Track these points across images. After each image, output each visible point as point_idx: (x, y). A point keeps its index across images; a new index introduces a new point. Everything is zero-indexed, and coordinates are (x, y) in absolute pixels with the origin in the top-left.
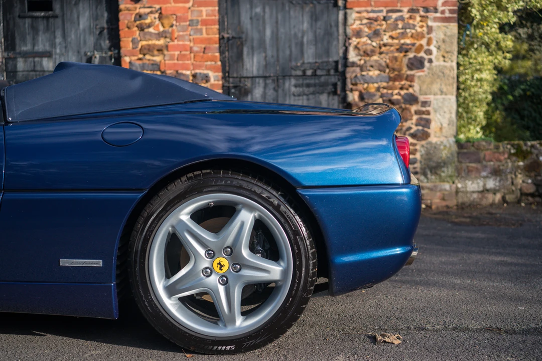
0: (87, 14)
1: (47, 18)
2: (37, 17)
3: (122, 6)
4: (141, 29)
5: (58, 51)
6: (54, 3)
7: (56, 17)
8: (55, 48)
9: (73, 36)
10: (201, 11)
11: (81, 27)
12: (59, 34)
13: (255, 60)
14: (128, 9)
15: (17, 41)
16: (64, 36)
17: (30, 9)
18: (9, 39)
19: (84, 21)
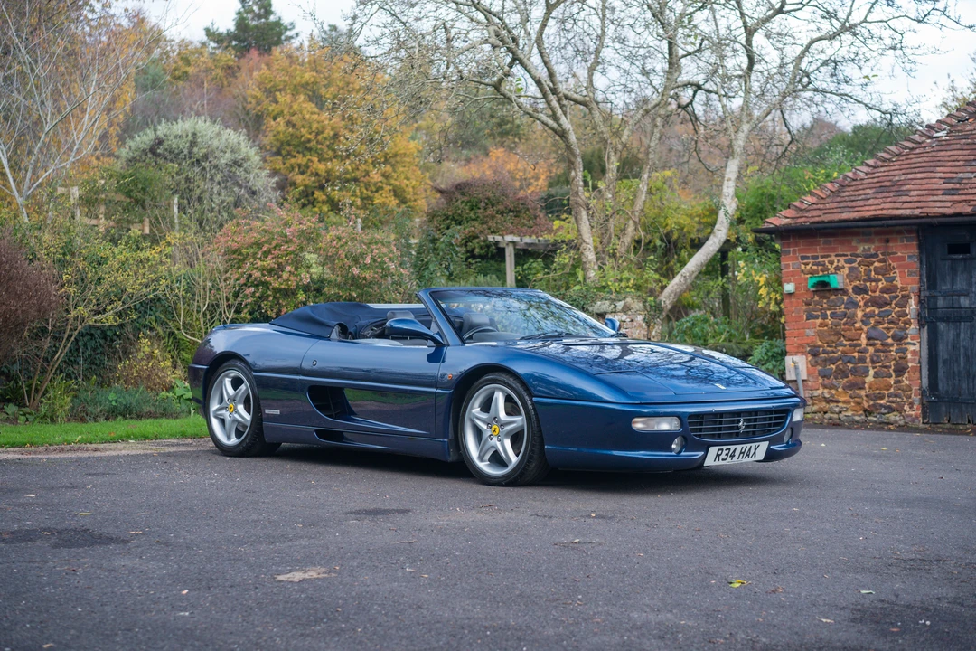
1: (965, 259)
2: (955, 259)
5: (973, 289)
6: (971, 246)
7: (972, 259)
8: (971, 287)
12: (975, 273)
15: (938, 282)
17: (950, 252)
18: (931, 280)
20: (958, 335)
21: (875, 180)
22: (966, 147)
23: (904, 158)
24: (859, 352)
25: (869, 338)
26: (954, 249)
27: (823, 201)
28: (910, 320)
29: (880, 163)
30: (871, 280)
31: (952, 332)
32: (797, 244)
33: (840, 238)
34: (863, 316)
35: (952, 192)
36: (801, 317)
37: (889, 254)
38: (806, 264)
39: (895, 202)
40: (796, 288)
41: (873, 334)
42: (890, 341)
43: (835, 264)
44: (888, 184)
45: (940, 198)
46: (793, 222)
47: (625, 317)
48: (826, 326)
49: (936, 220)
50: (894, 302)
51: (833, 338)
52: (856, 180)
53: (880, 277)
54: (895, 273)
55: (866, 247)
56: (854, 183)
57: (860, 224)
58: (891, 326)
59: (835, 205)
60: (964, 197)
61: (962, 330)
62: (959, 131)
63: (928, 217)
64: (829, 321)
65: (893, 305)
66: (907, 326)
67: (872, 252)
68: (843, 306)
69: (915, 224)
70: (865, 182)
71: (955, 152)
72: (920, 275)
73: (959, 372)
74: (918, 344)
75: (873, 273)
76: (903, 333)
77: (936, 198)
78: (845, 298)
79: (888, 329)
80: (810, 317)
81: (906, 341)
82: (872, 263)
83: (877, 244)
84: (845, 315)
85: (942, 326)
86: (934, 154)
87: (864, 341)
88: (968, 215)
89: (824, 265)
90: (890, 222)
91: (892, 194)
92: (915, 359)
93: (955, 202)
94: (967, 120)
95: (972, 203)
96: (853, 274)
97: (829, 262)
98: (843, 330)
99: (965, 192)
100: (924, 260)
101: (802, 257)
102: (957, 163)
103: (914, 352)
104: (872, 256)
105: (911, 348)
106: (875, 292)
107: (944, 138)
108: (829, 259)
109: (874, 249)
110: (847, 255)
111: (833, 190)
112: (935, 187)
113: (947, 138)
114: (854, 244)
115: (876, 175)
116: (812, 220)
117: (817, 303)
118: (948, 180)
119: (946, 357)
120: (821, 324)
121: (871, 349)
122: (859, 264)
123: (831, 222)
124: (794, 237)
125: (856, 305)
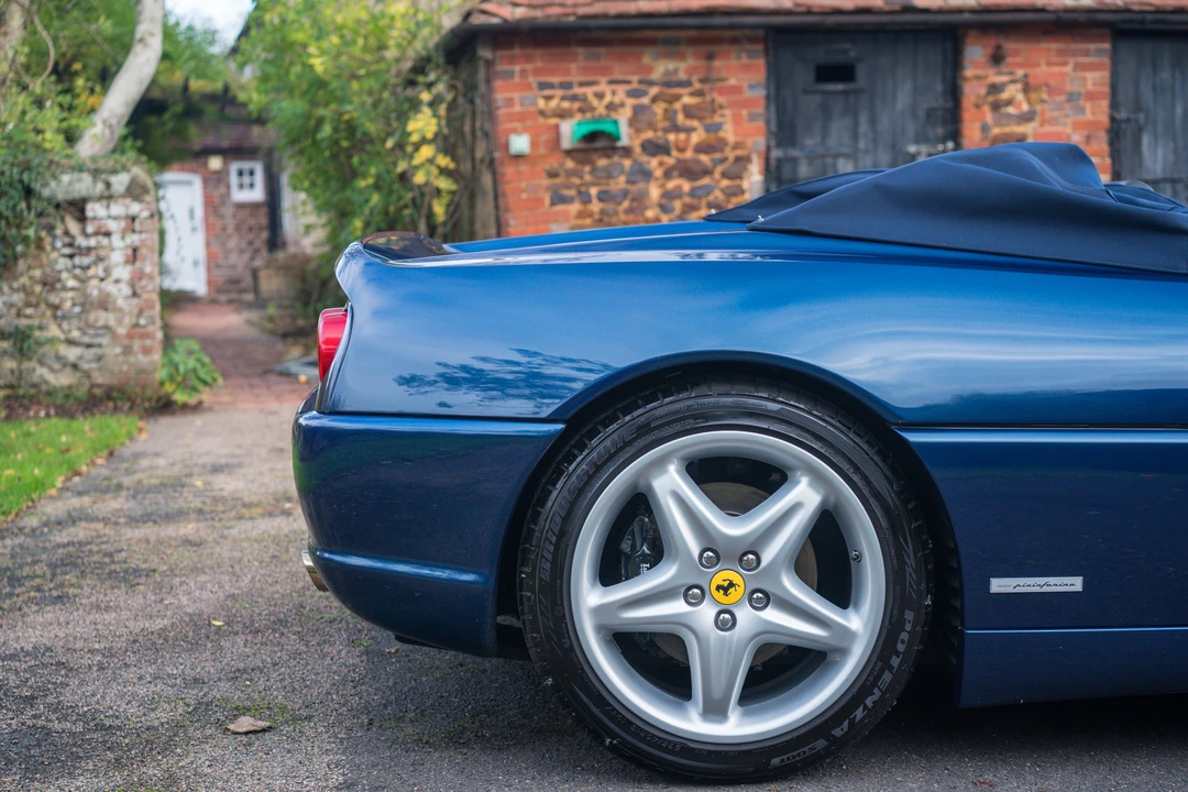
0: (908, 85)
1: (845, 93)
2: (831, 92)
3: (969, 72)
4: (996, 107)
5: (862, 145)
6: (857, 68)
7: (858, 92)
8: (857, 141)
9: (885, 121)
10: (1085, 79)
11: (898, 106)
12: (863, 117)
13: (1160, 152)
14: (978, 78)
15: (800, 131)
16: (873, 122)
17: (818, 80)
18: (784, 131)
19: (903, 99)
26: (827, 73)
30: (677, 129)
32: (529, 59)
33: (618, 49)
34: (662, 195)
36: (539, 201)
37: (713, 81)
38: (548, 98)
40: (534, 144)
43: (608, 98)
47: (135, 208)
48: (590, 216)
50: (719, 169)
53: (695, 123)
54: (723, 115)
55: (670, 67)
63: (809, 12)
64: (595, 207)
65: (717, 175)
67: (682, 76)
68: (623, 178)
72: (767, 121)
75: (680, 116)
78: (627, 163)
80: (558, 199)
82: (677, 98)
83: (691, 62)
84: (625, 194)
89: (585, 100)
96: (641, 118)
97: (595, 94)
100: (774, 93)
101: (539, 84)
104: (680, 84)
106: (683, 151)
108: (596, 88)
109: (684, 71)
110: (628, 82)
114: (646, 60)
117: (571, 173)
120: (579, 212)
122: (654, 100)
123: (620, 16)
124: (523, 44)
125: (647, 175)
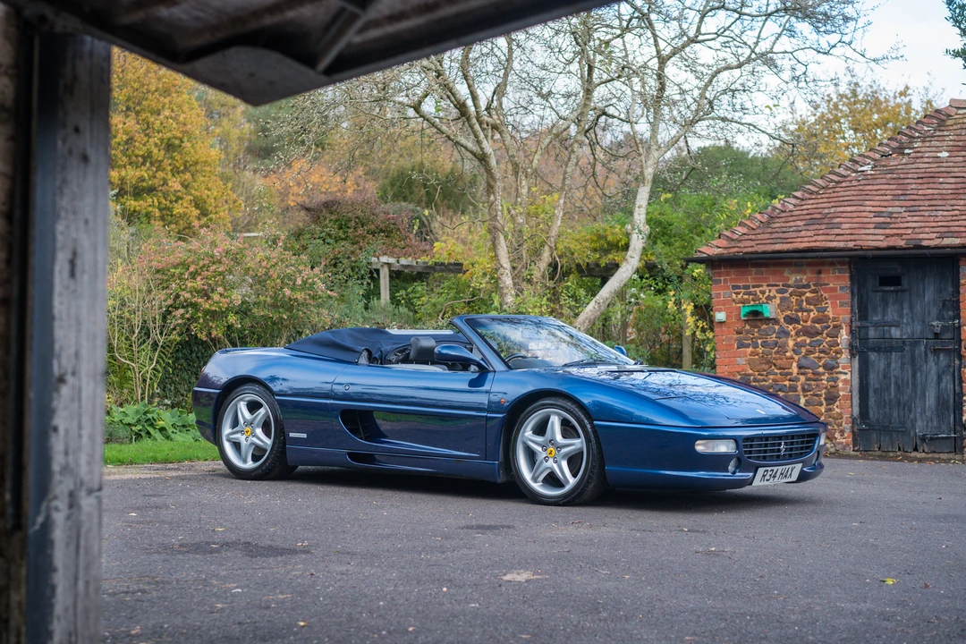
0: (932, 288)
1: (896, 292)
2: (888, 291)
3: (962, 281)
5: (905, 321)
6: (902, 279)
7: (904, 291)
8: (902, 318)
9: (919, 308)
11: (926, 299)
12: (906, 305)
15: (870, 312)
16: (911, 308)
17: (881, 284)
18: (862, 311)
19: (929, 295)
20: (889, 365)
21: (805, 212)
22: (892, 182)
23: (831, 191)
24: (790, 380)
25: (800, 367)
26: (885, 281)
27: (753, 232)
28: (841, 349)
29: (807, 196)
30: (802, 310)
31: (883, 361)
32: (728, 274)
33: (772, 269)
34: (795, 345)
35: (883, 226)
36: (732, 345)
37: (821, 285)
38: (737, 294)
39: (828, 234)
40: (727, 317)
41: (804, 362)
42: (821, 370)
43: (767, 294)
44: (819, 216)
45: (872, 231)
46: (726, 252)
48: (757, 355)
49: (870, 253)
50: (825, 332)
51: (764, 367)
52: (785, 211)
53: (812, 307)
54: (827, 303)
55: (798, 278)
56: (783, 215)
57: (795, 255)
58: (822, 355)
59: (767, 236)
60: (895, 231)
61: (893, 361)
62: (883, 166)
63: (862, 249)
64: (760, 350)
65: (824, 335)
66: (839, 356)
67: (804, 282)
68: (774, 335)
69: (848, 257)
70: (794, 213)
71: (883, 187)
72: (852, 306)
73: (890, 401)
74: (849, 373)
75: (805, 303)
76: (834, 363)
77: (868, 231)
78: (777, 327)
79: (820, 358)
80: (741, 345)
81: (837, 370)
82: (804, 294)
83: (809, 275)
84: (776, 343)
85: (873, 356)
86: (861, 187)
87: (795, 369)
88: (902, 248)
89: (755, 295)
90: (825, 254)
91: (823, 227)
92: (846, 388)
93: (887, 236)
94: (891, 155)
95: (904, 237)
96: (784, 304)
97: (761, 292)
98: (774, 359)
99: (897, 226)
100: (856, 291)
101: (733, 286)
102: (885, 198)
103: (845, 381)
104: (804, 287)
105: (843, 377)
106: (806, 322)
107: (869, 172)
108: (761, 289)
109: (806, 280)
110: (778, 286)
111: (763, 221)
112: (865, 220)
113: (872, 172)
114: (786, 274)
115: (805, 207)
116: (745, 250)
117: (748, 332)
118: (878, 214)
119: (877, 386)
120: (752, 352)
121: (802, 378)
122: (791, 294)
123: (765, 253)
124: (725, 267)
125: (787, 334)
